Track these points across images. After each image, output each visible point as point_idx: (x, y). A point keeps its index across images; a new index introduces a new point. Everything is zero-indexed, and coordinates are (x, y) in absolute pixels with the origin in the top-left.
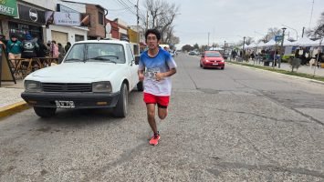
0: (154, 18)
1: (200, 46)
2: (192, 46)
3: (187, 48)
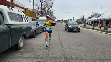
0: (42, 3)
1: (64, 20)
2: (61, 20)
3: (59, 21)
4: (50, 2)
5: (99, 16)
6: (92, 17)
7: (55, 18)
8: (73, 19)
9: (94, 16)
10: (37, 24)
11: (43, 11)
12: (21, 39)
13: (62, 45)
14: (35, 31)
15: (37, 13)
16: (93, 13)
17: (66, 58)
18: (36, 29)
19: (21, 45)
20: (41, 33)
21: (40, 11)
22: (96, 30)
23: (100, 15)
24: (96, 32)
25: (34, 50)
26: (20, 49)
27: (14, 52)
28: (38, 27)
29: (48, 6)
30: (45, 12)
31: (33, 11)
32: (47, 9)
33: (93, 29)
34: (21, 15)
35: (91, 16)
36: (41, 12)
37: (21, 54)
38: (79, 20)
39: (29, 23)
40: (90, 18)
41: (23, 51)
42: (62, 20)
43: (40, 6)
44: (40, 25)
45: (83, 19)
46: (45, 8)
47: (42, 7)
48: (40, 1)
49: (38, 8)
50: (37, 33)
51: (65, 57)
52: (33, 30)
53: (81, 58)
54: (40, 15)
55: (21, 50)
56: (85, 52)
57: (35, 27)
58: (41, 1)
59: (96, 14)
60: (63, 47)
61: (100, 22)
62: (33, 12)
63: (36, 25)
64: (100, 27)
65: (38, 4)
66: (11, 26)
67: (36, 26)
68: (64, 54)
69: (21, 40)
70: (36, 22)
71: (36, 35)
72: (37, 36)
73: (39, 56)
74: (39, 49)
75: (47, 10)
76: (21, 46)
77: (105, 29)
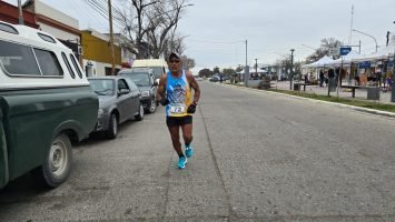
0: (139, 11)
1: (221, 70)
2: (212, 69)
3: (205, 73)
4: (168, 7)
5: (345, 50)
6: (320, 54)
7: (191, 63)
8: (256, 66)
9: (326, 53)
10: (124, 85)
11: (145, 39)
12: (58, 147)
13: (218, 162)
14: (115, 112)
15: (123, 45)
16: (324, 41)
17: (235, 215)
18: (118, 104)
19: (56, 169)
20: (138, 118)
21: (134, 38)
22: (337, 100)
23: (350, 49)
24: (337, 110)
25: (108, 188)
26: (53, 188)
27: (29, 201)
28: (124, 97)
29: (162, 20)
30: (155, 42)
31: (107, 39)
32: (158, 31)
33: (328, 98)
34: (53, 54)
35: (318, 52)
36: (140, 44)
37: (57, 207)
38: (276, 67)
39: (87, 83)
40: (315, 58)
41: (63, 196)
42: (217, 70)
43: (136, 22)
44: (134, 90)
45: (288, 65)
46: (153, 29)
47: (140, 24)
48: (135, 4)
49: (129, 29)
50: (121, 121)
51: (231, 210)
52: (105, 110)
53: (294, 212)
54: (134, 52)
55: (59, 192)
56: (307, 189)
57: (115, 96)
58: (138, 3)
59: (335, 46)
60: (222, 172)
61: (349, 71)
62: (109, 44)
63: (117, 91)
64: (353, 91)
65: (128, 13)
66: (5, 98)
67: (119, 95)
68: (228, 198)
69: (58, 150)
70: (117, 78)
71: (121, 126)
72: (123, 133)
73: (129, 212)
74: (129, 184)
75: (160, 35)
76: (59, 173)
77: (369, 97)
